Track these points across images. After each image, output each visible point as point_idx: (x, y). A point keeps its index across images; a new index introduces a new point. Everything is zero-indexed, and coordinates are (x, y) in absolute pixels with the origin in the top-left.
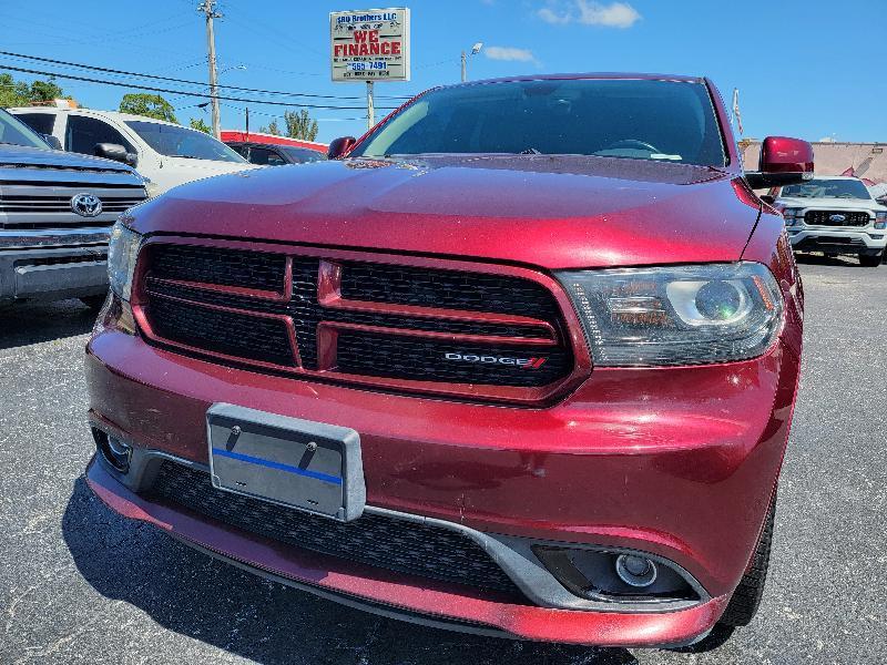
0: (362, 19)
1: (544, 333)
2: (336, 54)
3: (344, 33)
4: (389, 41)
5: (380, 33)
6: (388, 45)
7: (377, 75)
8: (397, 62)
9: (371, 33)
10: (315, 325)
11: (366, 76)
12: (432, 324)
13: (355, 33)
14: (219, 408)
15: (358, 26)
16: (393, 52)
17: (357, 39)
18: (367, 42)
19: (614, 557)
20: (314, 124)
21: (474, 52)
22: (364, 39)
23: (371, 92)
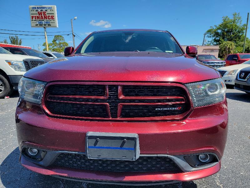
0: (40, 8)
1: (182, 100)
2: (32, 19)
3: (35, 12)
4: (50, 15)
5: (47, 13)
6: (50, 16)
7: (47, 25)
8: (54, 22)
9: (44, 12)
10: (117, 105)
11: (43, 25)
12: (153, 101)
13: (38, 12)
14: (90, 134)
15: (39, 10)
16: (52, 19)
17: (39, 15)
18: (43, 15)
19: (198, 156)
20: (20, 40)
21: (75, 19)
22: (41, 14)
23: (46, 31)
